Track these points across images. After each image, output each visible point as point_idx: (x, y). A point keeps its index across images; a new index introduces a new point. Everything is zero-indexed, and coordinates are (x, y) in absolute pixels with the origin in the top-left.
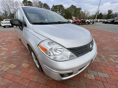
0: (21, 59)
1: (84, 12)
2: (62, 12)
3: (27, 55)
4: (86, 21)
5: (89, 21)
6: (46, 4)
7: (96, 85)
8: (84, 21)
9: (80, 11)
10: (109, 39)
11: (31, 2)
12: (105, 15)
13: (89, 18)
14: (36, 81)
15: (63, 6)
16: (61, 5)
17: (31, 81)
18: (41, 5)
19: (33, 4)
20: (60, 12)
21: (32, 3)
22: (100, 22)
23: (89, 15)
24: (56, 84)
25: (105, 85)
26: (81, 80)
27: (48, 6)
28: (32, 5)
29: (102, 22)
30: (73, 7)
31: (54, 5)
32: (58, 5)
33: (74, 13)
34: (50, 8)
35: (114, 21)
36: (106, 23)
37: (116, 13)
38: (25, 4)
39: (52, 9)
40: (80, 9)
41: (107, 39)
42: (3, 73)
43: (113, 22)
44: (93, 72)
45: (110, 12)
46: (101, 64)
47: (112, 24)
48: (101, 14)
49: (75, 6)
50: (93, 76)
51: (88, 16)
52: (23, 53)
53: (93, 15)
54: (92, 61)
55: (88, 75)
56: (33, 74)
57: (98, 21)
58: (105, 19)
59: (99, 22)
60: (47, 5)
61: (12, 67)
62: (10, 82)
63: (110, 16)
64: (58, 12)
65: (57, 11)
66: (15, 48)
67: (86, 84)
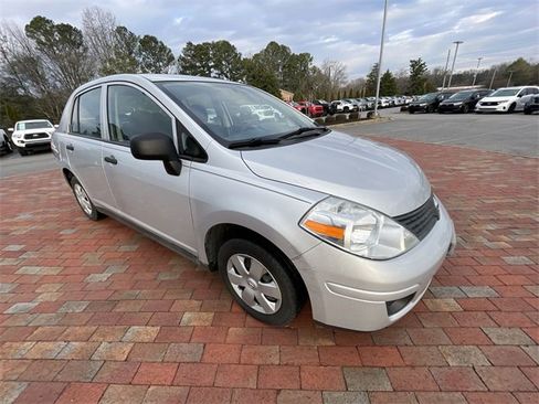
0: (156, 297)
1: (323, 71)
2: (231, 71)
3: (173, 278)
4: (339, 107)
5: (351, 108)
6: (153, 39)
7: (475, 324)
8: (333, 106)
9: (306, 66)
10: (447, 173)
11: (75, 30)
12: (404, 80)
13: (348, 94)
14: (277, 362)
15: (233, 48)
16: (225, 42)
17: (259, 366)
18: (128, 45)
19: (86, 38)
20: (222, 73)
21: (79, 33)
22: (389, 107)
23: (344, 83)
24: (352, 352)
25: (495, 318)
26: (423, 321)
27: (163, 48)
28: (80, 44)
29: (399, 108)
30: (275, 49)
31: (190, 44)
32: (210, 42)
33: (285, 74)
34: (176, 57)
35: (437, 101)
36: (413, 109)
37: (436, 70)
38: (43, 39)
39: (183, 59)
40: (304, 58)
41: (440, 172)
42: (117, 369)
43: (436, 107)
44: (447, 288)
45: (417, 67)
46: (459, 260)
47: (434, 112)
48: (388, 75)
49: (284, 48)
50: (452, 301)
51: (343, 86)
52: (149, 276)
53: (360, 80)
54: (449, 249)
55: (438, 300)
56: (250, 342)
57: (384, 105)
58: (406, 94)
59: (386, 107)
60: (157, 43)
61: (146, 338)
62: (175, 390)
63: (420, 84)
64: (214, 72)
65: (209, 70)
66: (92, 258)
67: (443, 329)
